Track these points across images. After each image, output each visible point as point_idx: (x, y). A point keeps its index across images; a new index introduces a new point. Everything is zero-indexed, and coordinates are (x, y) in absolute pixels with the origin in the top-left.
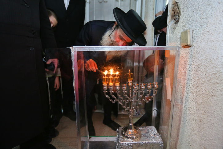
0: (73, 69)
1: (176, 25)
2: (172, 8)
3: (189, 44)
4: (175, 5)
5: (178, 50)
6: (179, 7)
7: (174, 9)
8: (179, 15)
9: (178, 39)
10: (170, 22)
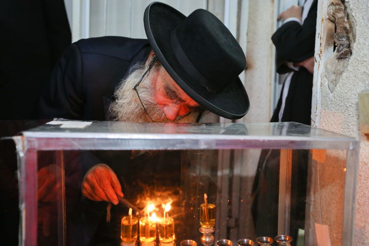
0: (23, 207)
1: (342, 62)
2: (328, 14)
4: (337, 7)
5: (354, 149)
6: (350, 16)
7: (333, 16)
8: (351, 38)
9: (351, 109)
10: (323, 52)
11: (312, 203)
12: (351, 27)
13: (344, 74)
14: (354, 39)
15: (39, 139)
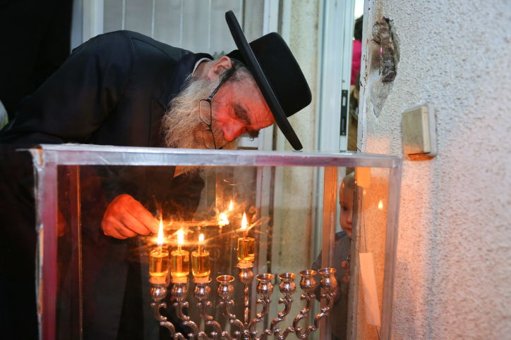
0: (40, 229)
1: (387, 86)
2: (373, 35)
3: (426, 149)
4: (382, 26)
5: (397, 167)
6: (395, 36)
7: (378, 37)
8: (396, 59)
9: (395, 132)
10: (368, 75)
11: (357, 239)
12: (396, 48)
13: (389, 96)
14: (399, 59)
15: (60, 152)
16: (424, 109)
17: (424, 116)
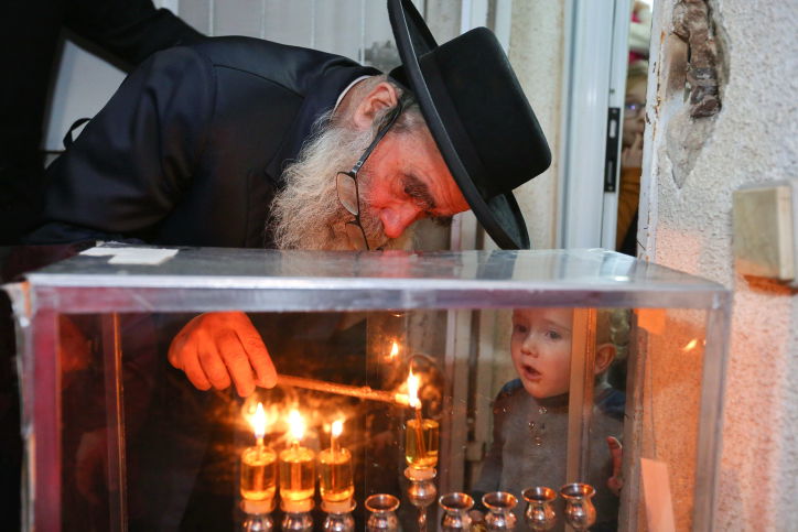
0: (29, 433)
1: (700, 125)
2: (674, 23)
3: (785, 274)
4: (693, 8)
5: (720, 309)
6: (719, 29)
7: (685, 28)
8: (720, 75)
9: (717, 223)
10: (663, 102)
11: (637, 415)
12: (720, 51)
13: (706, 150)
14: (727, 76)
15: (62, 290)
16: (782, 191)
17: (781, 205)
